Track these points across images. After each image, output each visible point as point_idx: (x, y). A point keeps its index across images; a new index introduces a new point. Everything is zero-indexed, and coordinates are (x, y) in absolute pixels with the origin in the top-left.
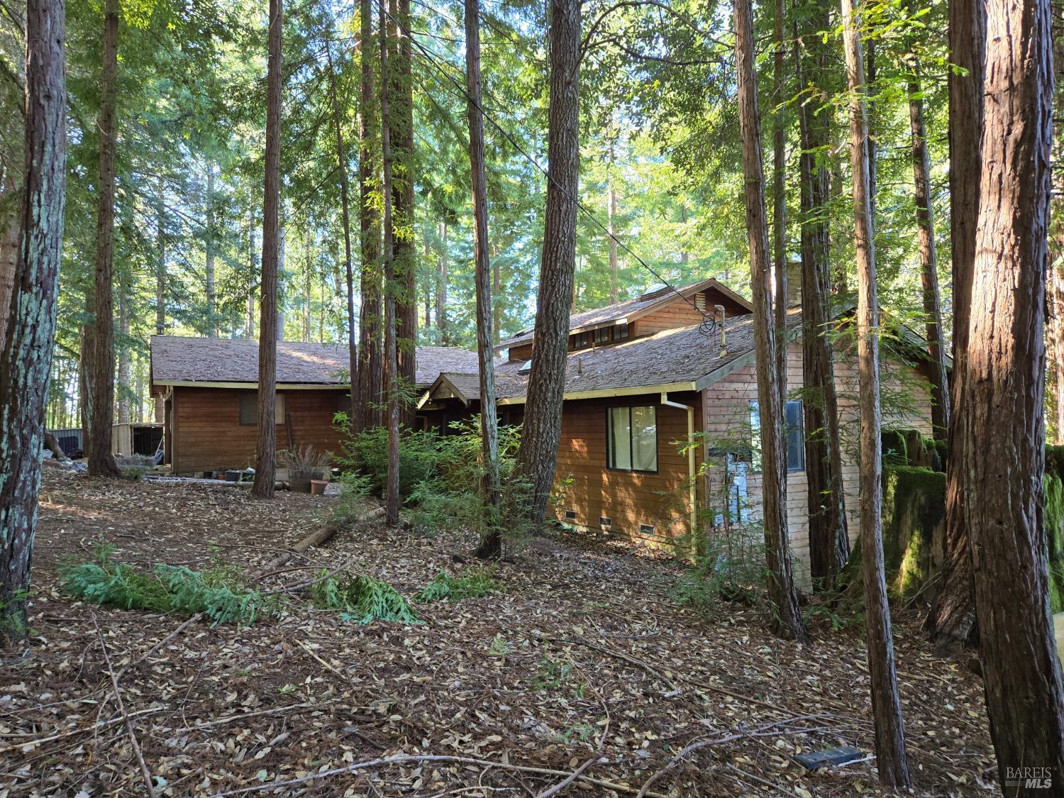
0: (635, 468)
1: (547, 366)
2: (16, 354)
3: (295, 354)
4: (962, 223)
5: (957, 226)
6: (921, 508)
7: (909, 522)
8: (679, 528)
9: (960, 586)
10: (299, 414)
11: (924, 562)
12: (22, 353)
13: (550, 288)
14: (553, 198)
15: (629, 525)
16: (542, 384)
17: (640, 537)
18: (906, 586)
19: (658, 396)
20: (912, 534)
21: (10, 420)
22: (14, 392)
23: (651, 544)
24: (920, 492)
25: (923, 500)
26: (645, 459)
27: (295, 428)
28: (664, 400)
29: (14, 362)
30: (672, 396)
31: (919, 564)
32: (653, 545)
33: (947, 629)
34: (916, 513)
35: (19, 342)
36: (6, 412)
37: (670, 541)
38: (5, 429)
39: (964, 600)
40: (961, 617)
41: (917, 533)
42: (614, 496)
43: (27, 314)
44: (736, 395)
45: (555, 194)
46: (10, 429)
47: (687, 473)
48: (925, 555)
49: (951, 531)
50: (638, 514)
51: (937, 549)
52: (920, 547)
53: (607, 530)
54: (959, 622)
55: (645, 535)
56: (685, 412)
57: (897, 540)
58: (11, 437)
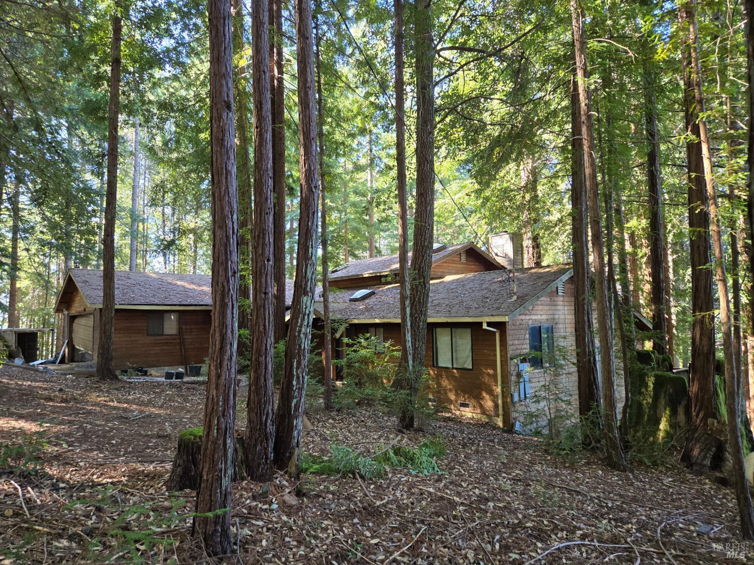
0: (455, 366)
1: (420, 306)
2: (300, 331)
3: (179, 283)
4: (698, 247)
5: (695, 248)
6: (670, 395)
7: (663, 403)
8: (489, 404)
9: (703, 438)
10: (188, 327)
11: (673, 425)
12: (303, 330)
13: (421, 257)
14: (422, 202)
15: (451, 402)
16: (416, 318)
17: (459, 410)
18: (663, 438)
19: (481, 323)
20: (665, 409)
21: (298, 368)
22: (299, 351)
23: (468, 413)
24: (669, 387)
25: (671, 390)
26: (461, 361)
27: (185, 337)
28: (485, 326)
29: (299, 336)
30: (489, 324)
31: (670, 426)
32: (469, 415)
33: (699, 461)
34: (667, 398)
35: (302, 324)
36: (295, 363)
37: (484, 412)
38: (295, 373)
39: (707, 445)
40: (706, 454)
41: (668, 409)
42: (439, 384)
43: (306, 308)
44: (522, 322)
45: (423, 199)
46: (297, 373)
47: (495, 370)
48: (674, 421)
49: (695, 408)
50: (457, 395)
51: (681, 417)
52: (670, 416)
53: (433, 405)
54: (705, 457)
55: (462, 409)
56: (494, 332)
57: (655, 412)
58: (298, 378)
